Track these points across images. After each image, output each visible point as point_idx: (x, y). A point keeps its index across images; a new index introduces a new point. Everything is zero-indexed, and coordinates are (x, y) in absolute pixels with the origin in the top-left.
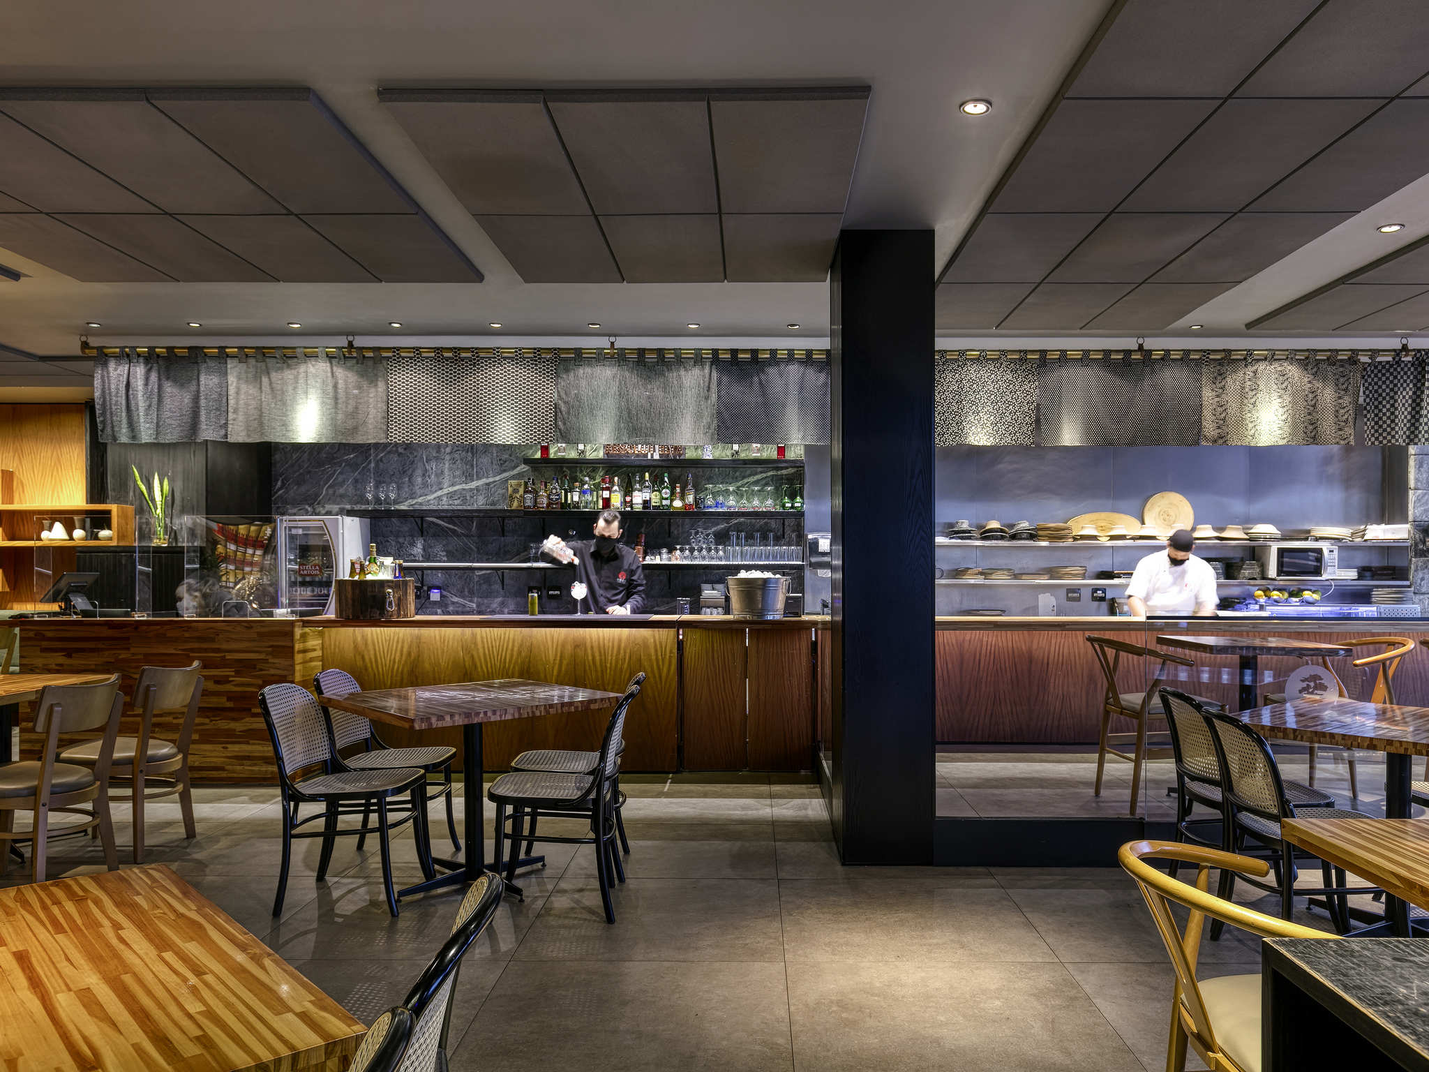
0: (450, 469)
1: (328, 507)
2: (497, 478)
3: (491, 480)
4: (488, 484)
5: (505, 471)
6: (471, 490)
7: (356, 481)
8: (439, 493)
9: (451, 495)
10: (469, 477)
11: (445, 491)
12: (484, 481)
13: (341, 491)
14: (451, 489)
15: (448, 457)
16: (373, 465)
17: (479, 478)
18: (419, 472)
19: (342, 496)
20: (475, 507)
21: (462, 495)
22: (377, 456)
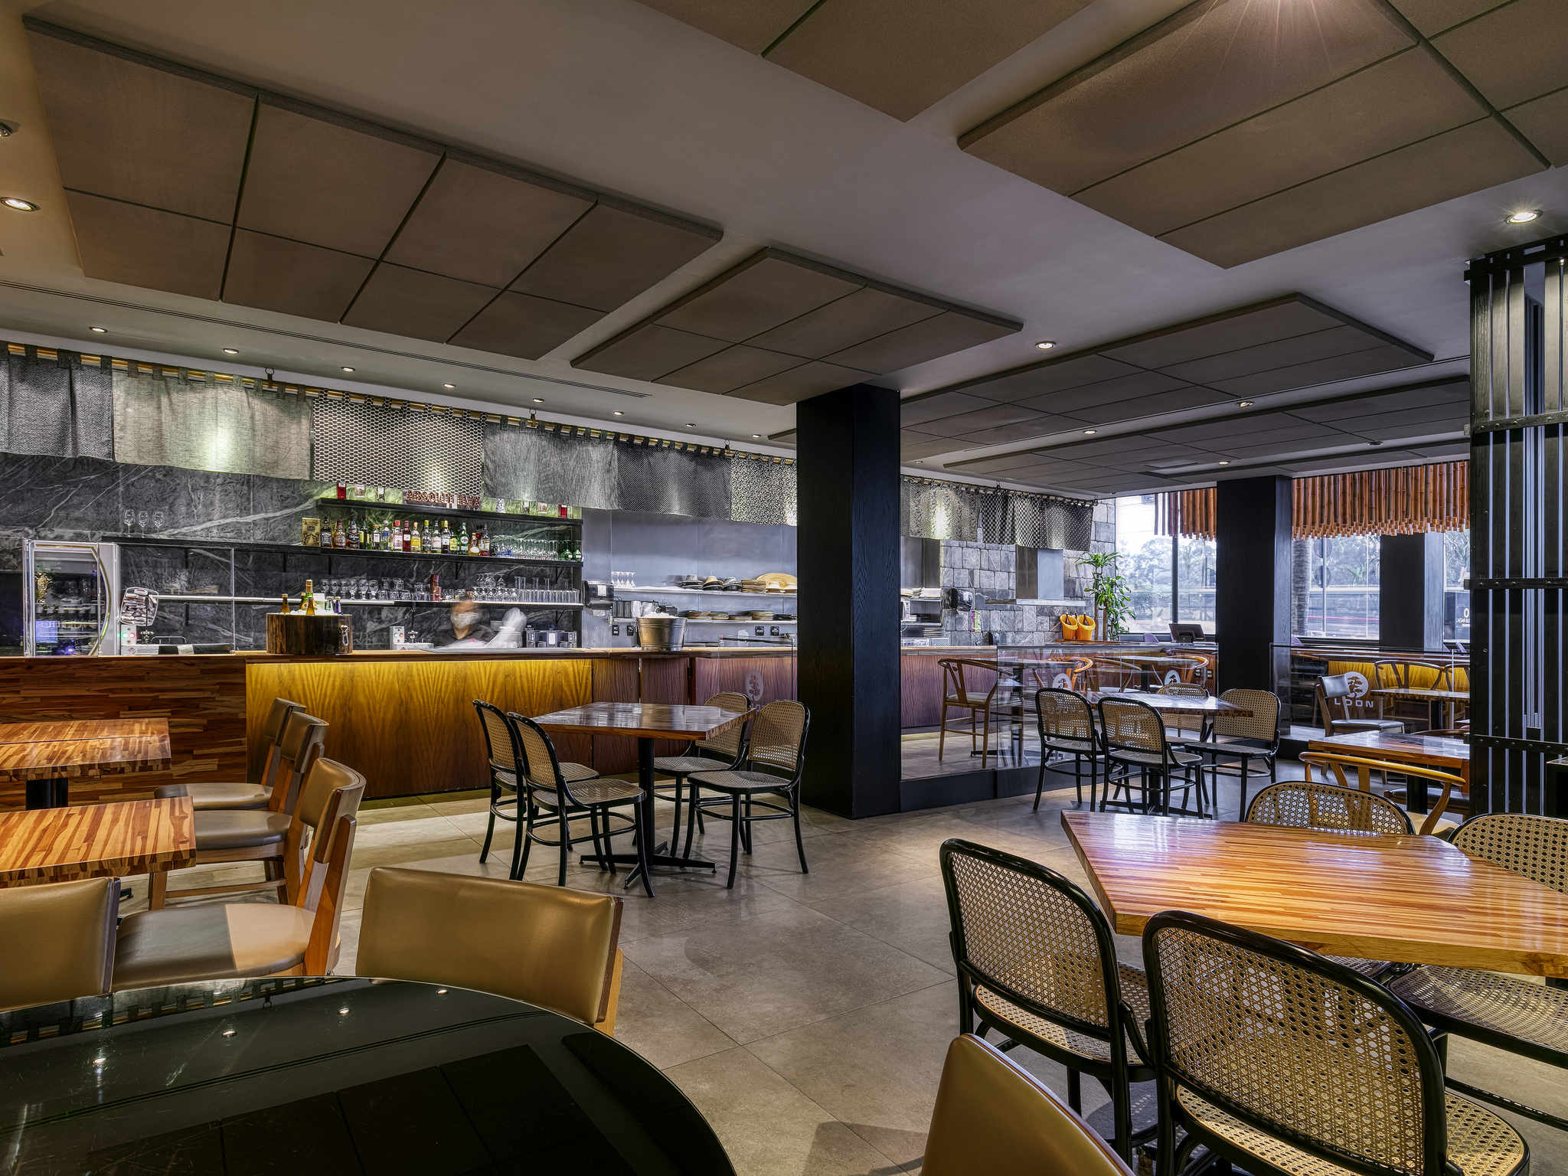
0: (221, 501)
1: (58, 531)
2: (278, 514)
3: (271, 515)
4: (268, 519)
5: (286, 507)
6: (247, 524)
7: (99, 504)
8: (208, 524)
9: (222, 528)
10: (244, 510)
11: (216, 523)
12: (263, 515)
13: (77, 514)
14: (223, 522)
15: (218, 488)
16: (121, 489)
17: (256, 512)
18: (182, 501)
19: (77, 520)
20: (252, 541)
21: (237, 529)
22: (127, 479)
